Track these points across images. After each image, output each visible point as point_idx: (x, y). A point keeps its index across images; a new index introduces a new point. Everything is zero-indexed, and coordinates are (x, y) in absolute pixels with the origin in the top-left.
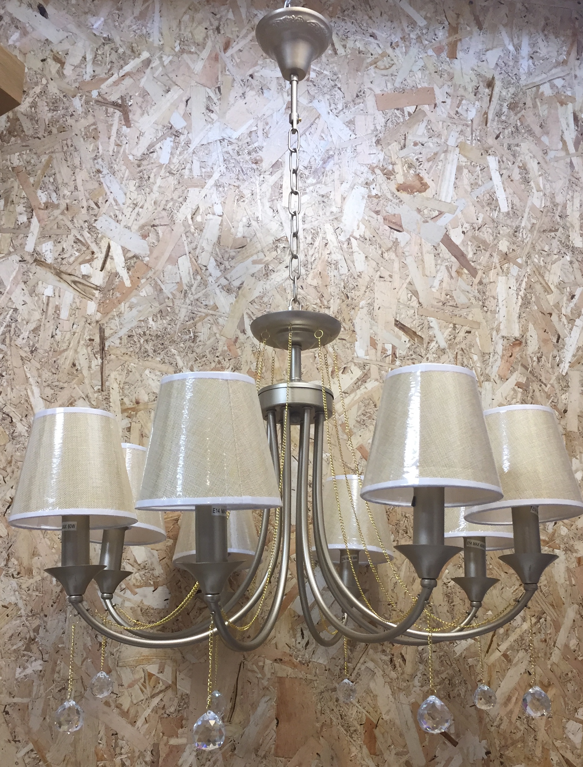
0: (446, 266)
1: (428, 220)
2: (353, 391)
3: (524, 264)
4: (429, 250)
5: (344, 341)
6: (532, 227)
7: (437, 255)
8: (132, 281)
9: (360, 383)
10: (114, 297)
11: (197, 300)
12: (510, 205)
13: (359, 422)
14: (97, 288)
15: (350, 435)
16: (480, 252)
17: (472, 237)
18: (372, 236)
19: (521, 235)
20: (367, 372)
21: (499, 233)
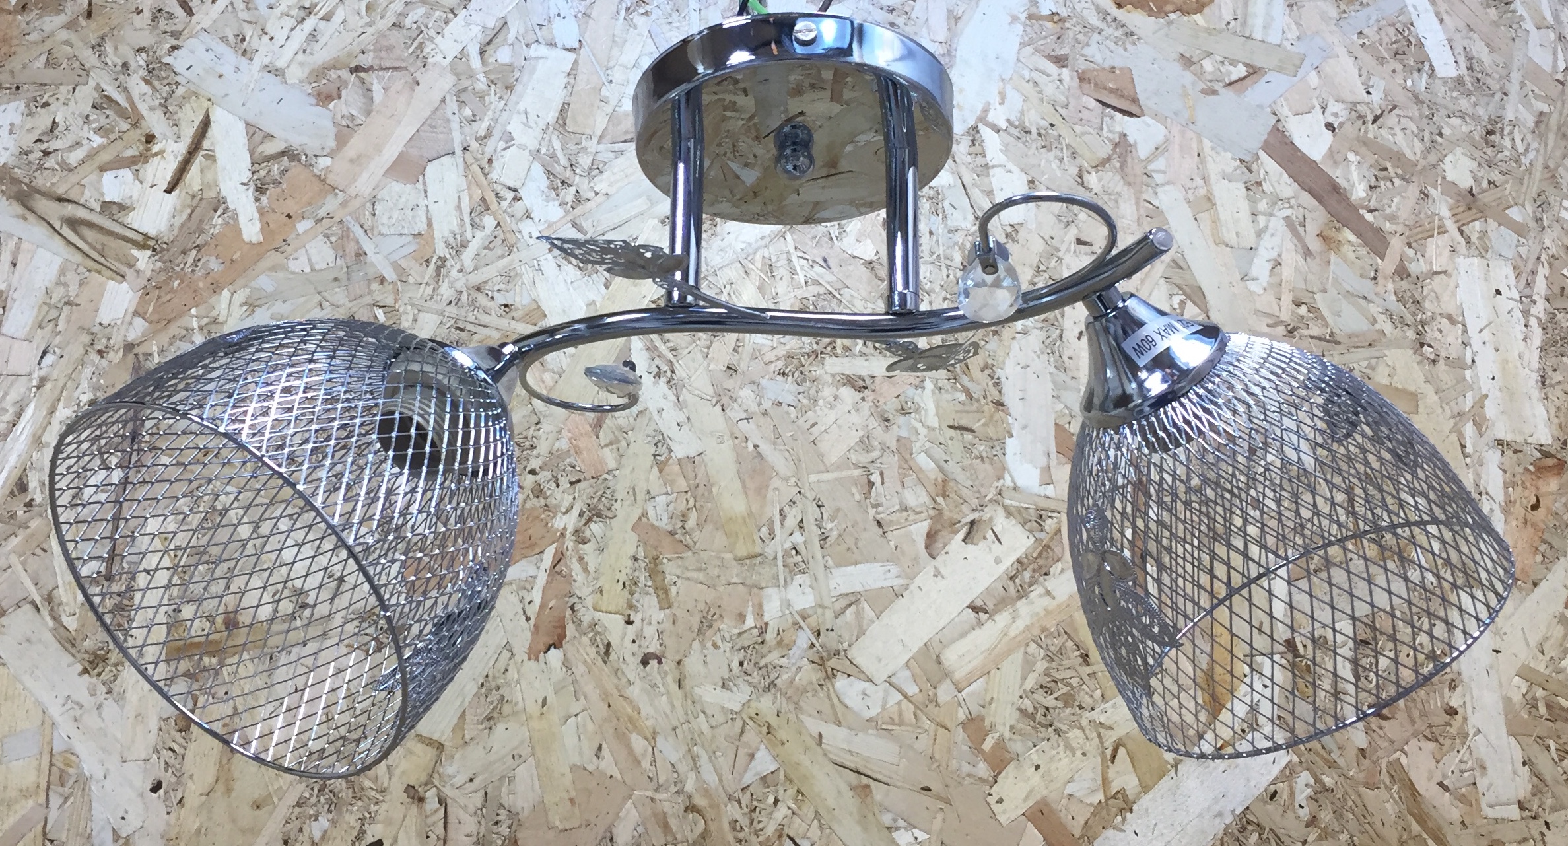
0: (1287, 218)
1: (1218, 86)
2: (1003, 603)
3: (1532, 224)
4: (1229, 170)
5: (968, 436)
6: (1537, 123)
7: (1253, 187)
8: (266, 227)
9: (1027, 575)
10: (199, 273)
11: (478, 289)
12: (1462, 60)
13: (1032, 717)
14: (145, 242)
15: (1000, 761)
16: (1389, 184)
17: (1358, 139)
18: (1045, 124)
19: (1507, 142)
20: (1052, 539)
21: (1440, 135)
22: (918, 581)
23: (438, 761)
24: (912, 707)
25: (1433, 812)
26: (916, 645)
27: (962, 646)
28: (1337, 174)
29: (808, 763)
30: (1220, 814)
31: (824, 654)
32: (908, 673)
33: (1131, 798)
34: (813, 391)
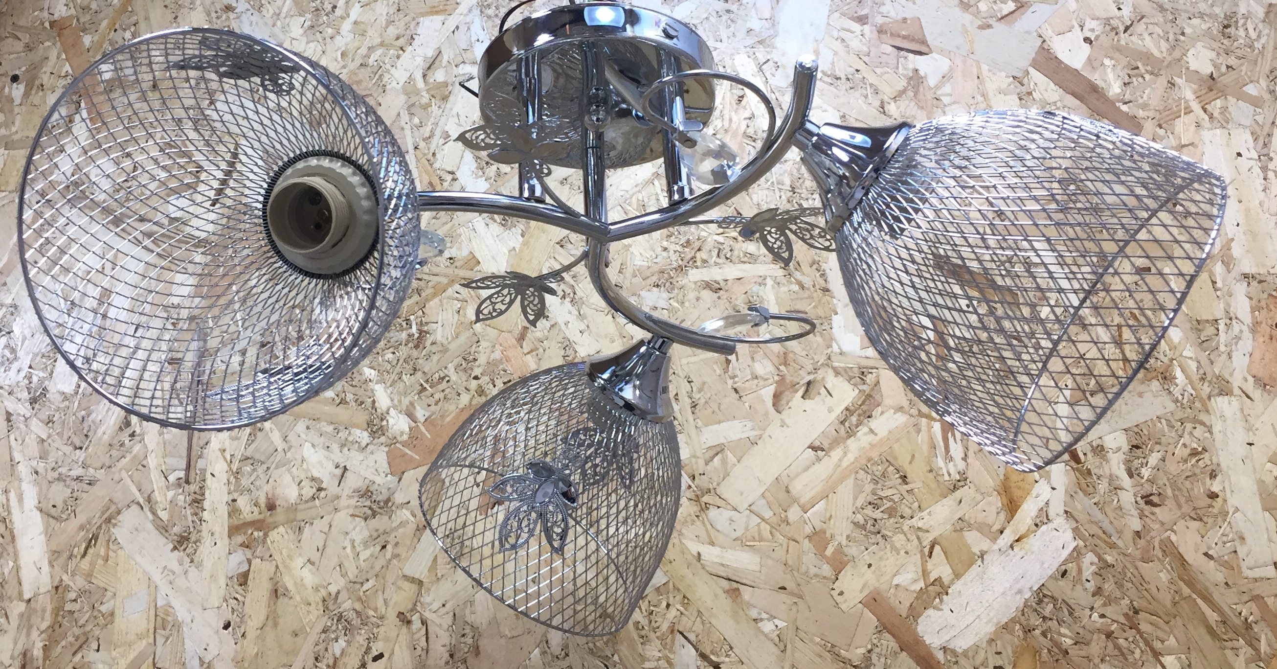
1: (992, 22)
2: (836, 442)
3: (1266, 96)
4: (1004, 86)
6: (1267, 13)
7: (1025, 97)
9: (854, 419)
13: (864, 527)
15: (839, 563)
16: (1140, 79)
17: (1113, 47)
18: (853, 70)
19: (1241, 33)
20: (873, 389)
21: (1183, 34)
22: (768, 432)
23: (419, 593)
24: (768, 527)
25: (1201, 577)
26: (769, 480)
27: (805, 478)
28: (1095, 77)
29: (691, 575)
30: (1020, 592)
31: (699, 493)
32: (764, 502)
33: (946, 583)
34: (680, 297)
